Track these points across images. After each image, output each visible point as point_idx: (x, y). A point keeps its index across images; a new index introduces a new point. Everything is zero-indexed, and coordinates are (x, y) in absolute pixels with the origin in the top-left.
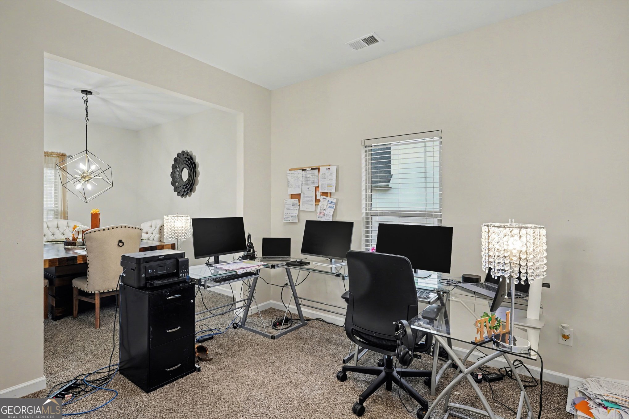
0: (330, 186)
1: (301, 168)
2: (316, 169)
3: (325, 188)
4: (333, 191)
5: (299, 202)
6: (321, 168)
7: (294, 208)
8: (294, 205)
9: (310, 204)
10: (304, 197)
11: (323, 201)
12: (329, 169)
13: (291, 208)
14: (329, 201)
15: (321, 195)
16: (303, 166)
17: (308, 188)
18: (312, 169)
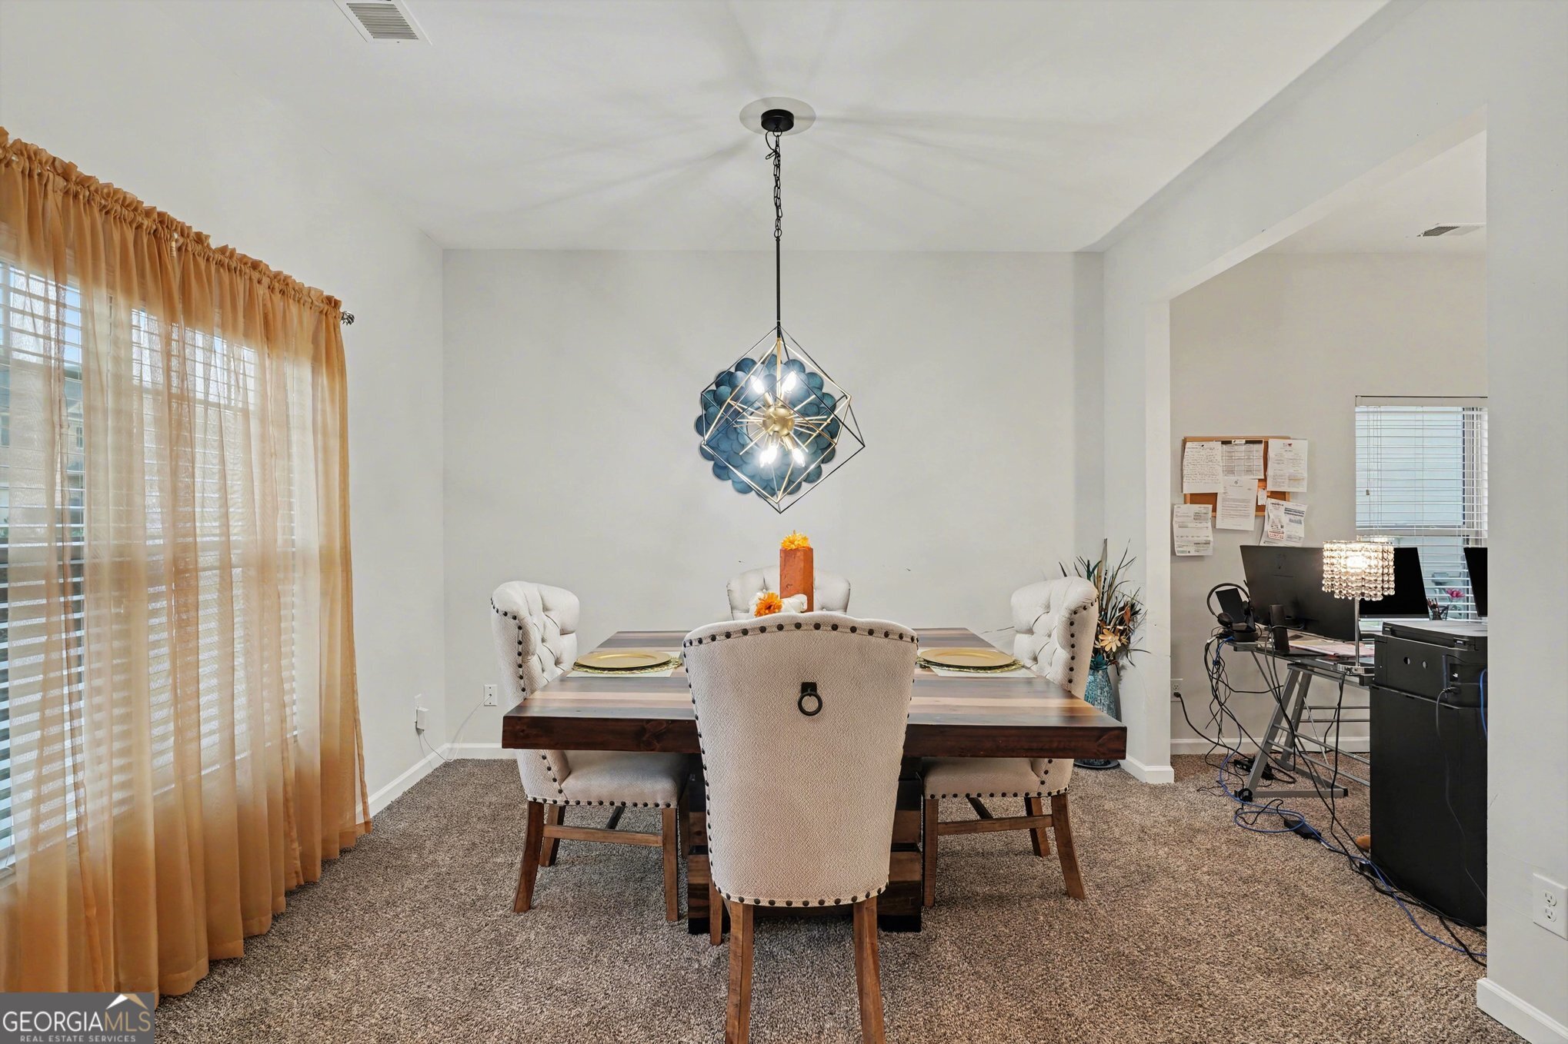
0: (1293, 479)
1: (1219, 438)
2: (1260, 442)
3: (1283, 483)
4: (1302, 488)
5: (1214, 510)
6: (1271, 442)
7: (1199, 525)
8: (1197, 517)
9: (1241, 515)
10: (1224, 500)
11: (1272, 508)
12: (1290, 445)
13: (1190, 525)
14: (1286, 509)
15: (1268, 497)
16: (1226, 434)
17: (1236, 482)
18: (1248, 442)
